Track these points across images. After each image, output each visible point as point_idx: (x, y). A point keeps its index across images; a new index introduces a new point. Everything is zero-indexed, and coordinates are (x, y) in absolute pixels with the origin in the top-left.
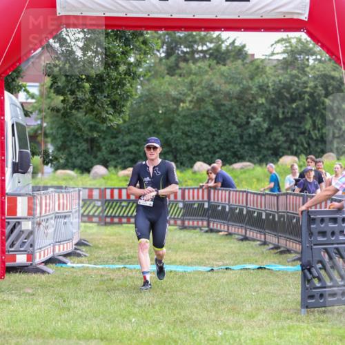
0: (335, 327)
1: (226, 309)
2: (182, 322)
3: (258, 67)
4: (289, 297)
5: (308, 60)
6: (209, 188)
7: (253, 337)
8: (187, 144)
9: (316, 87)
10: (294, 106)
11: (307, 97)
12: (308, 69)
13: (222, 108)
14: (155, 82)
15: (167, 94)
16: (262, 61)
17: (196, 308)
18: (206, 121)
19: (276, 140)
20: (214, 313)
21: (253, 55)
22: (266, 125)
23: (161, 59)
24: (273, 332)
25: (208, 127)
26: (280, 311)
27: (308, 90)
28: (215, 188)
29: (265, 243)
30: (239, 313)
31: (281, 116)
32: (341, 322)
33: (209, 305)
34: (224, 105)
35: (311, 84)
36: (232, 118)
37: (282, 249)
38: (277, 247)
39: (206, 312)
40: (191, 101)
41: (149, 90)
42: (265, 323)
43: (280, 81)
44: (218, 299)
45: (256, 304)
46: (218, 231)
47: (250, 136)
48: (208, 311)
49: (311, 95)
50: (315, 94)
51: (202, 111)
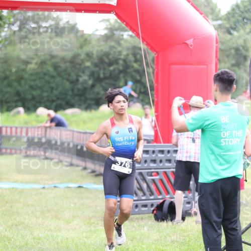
0: (129, 230)
1: (51, 217)
2: (16, 225)
3: (86, 40)
4: (99, 208)
5: (123, 35)
6: (46, 128)
7: (68, 237)
8: (33, 95)
9: (128, 55)
10: (112, 68)
11: (121, 62)
12: (122, 42)
13: (59, 69)
14: (10, 49)
15: (18, 58)
16: (90, 35)
17: (28, 215)
18: (47, 78)
19: (98, 94)
20: (41, 219)
21: (83, 31)
22: (90, 82)
23: (15, 32)
24: (83, 233)
25: (48, 82)
26: (90, 218)
27: (122, 57)
28: (50, 127)
29: (85, 168)
30: (59, 219)
31: (102, 76)
32: (134, 226)
33: (38, 213)
34: (60, 67)
35: (125, 53)
36: (66, 77)
37: (97, 173)
38: (93, 172)
39: (35, 218)
40: (36, 63)
41: (5, 54)
42: (77, 227)
43: (102, 50)
44: (46, 209)
45: (74, 213)
46: (51, 159)
47: (79, 90)
48: (37, 217)
49: (125, 61)
50: (127, 61)
51: (44, 70)
